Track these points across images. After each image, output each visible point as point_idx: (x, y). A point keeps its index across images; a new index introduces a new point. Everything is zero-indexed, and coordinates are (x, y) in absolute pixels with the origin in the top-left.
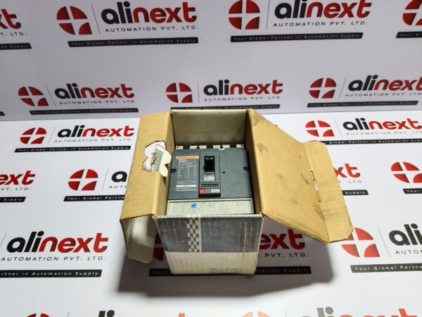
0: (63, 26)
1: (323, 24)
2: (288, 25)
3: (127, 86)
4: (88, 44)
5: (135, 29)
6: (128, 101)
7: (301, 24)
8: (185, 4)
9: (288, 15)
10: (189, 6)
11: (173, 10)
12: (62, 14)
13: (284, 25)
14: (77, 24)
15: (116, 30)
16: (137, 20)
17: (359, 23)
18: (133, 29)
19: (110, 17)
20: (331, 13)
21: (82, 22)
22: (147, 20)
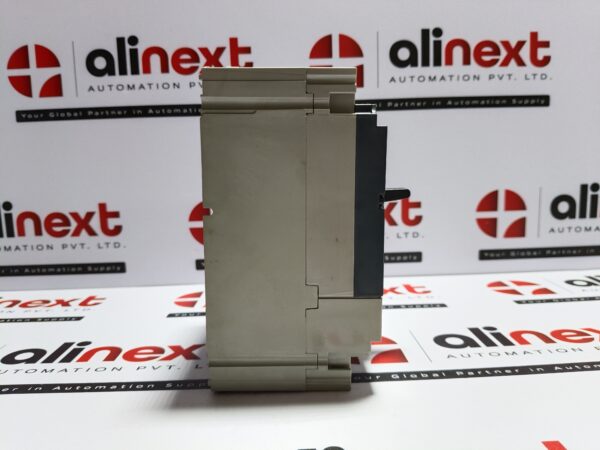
0: (14, 81)
1: (477, 78)
2: (415, 80)
3: (110, 209)
4: (52, 115)
5: (142, 87)
6: (107, 244)
7: (438, 78)
8: (233, 41)
9: (412, 61)
10: (241, 44)
11: (212, 51)
12: (19, 58)
13: (408, 80)
14: (39, 76)
15: (107, 88)
16: (147, 70)
17: (538, 77)
18: (137, 86)
19: (100, 63)
20: (487, 58)
21: (49, 73)
22: (165, 69)
